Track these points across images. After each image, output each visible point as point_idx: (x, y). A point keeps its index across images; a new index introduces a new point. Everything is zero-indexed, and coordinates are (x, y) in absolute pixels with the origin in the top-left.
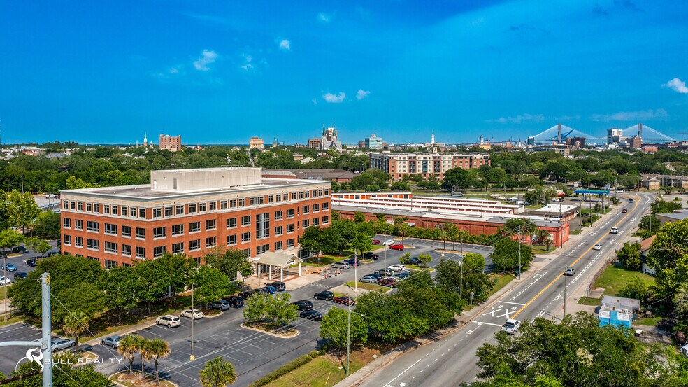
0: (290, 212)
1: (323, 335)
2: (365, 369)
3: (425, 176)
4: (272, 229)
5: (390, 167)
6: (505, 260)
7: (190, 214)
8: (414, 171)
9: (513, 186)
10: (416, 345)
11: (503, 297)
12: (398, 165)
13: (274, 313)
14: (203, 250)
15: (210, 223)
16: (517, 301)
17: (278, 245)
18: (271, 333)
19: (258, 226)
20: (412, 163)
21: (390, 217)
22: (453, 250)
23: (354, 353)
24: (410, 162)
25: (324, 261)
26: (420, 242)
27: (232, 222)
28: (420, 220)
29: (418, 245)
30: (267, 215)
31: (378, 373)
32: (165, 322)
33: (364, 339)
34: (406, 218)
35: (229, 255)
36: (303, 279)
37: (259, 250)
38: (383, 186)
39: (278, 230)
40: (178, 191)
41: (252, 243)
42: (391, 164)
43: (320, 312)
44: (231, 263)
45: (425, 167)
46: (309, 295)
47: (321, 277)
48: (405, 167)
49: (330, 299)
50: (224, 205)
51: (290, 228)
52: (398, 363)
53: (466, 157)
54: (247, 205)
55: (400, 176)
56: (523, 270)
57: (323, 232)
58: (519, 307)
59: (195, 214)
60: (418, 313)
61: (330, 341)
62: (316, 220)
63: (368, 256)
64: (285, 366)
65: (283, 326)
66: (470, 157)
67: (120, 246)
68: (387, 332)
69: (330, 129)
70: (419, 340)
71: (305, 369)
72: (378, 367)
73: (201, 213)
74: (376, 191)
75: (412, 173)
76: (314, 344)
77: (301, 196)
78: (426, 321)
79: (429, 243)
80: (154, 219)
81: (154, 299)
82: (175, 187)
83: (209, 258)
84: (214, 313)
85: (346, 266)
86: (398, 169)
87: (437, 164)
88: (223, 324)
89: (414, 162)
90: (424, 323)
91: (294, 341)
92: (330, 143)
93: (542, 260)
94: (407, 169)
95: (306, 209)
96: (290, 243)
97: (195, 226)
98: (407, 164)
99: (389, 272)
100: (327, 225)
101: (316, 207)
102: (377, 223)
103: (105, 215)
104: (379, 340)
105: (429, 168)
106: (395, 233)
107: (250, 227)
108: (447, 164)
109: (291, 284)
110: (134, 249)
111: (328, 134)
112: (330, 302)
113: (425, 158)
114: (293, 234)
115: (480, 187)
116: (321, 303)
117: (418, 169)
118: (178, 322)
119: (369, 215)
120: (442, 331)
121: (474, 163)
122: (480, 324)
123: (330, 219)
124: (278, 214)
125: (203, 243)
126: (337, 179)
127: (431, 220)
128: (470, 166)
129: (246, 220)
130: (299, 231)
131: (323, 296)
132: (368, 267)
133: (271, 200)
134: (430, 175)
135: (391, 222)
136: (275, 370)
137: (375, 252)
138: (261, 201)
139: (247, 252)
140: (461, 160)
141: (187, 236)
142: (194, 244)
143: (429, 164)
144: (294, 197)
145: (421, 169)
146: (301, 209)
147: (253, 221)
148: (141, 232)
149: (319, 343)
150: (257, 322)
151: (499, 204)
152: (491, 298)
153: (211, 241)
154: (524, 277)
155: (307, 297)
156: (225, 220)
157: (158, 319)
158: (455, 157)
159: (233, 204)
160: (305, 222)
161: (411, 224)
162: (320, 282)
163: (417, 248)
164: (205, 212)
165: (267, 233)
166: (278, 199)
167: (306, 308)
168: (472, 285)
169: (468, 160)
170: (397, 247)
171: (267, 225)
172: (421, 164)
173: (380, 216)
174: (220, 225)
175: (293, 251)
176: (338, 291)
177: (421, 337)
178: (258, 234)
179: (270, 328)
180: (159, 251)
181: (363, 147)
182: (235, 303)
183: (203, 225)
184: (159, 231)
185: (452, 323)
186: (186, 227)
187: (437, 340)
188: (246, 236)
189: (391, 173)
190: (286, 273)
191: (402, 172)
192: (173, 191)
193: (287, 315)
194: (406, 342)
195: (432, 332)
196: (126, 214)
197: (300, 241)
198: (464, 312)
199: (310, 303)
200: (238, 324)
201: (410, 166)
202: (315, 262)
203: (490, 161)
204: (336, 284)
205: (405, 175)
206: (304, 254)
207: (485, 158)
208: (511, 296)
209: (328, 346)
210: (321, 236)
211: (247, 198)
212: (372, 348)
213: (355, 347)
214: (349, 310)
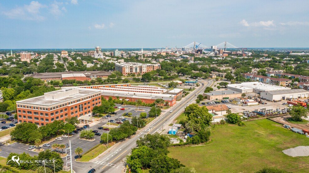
0: (89, 103)
1: (101, 139)
2: (112, 147)
3: (136, 73)
4: (84, 108)
5: (123, 70)
6: (153, 114)
7: (60, 108)
8: (132, 71)
9: (167, 79)
10: (125, 140)
11: (150, 125)
12: (126, 69)
13: (88, 135)
14: (64, 117)
15: (66, 109)
16: (153, 126)
17: (86, 113)
18: (88, 140)
19: (80, 108)
20: (131, 68)
21: (121, 97)
22: (140, 109)
23: (109, 143)
24: (130, 68)
25: (100, 116)
26: (130, 107)
27: (72, 108)
28: (131, 99)
29: (130, 108)
30: (82, 105)
31: (115, 148)
32: (58, 139)
33: (112, 140)
34: (126, 98)
35: (73, 118)
36: (94, 123)
37: (80, 115)
38: (119, 80)
39: (86, 108)
40: (54, 100)
41: (78, 114)
42: (123, 69)
43: (100, 133)
44: (73, 121)
45: (136, 70)
46: (96, 128)
47: (99, 122)
48: (128, 70)
49: (102, 129)
50: (69, 103)
51: (89, 107)
52: (120, 145)
53: (152, 66)
54: (76, 102)
55: (127, 74)
56: (157, 116)
57: (99, 108)
58: (153, 128)
59: (62, 107)
60: (125, 133)
61: (103, 141)
62: (97, 104)
63: (113, 113)
64: (92, 148)
65: (91, 138)
66: (153, 66)
67: (40, 118)
68: (117, 138)
69: (97, 47)
70: (126, 139)
71: (97, 148)
72: (115, 146)
73: (63, 107)
74: (117, 83)
75: (131, 72)
76: (99, 142)
77: (92, 97)
78: (127, 134)
79: (133, 107)
80: (51, 111)
81: (54, 133)
82: (53, 99)
83: (66, 120)
84: (71, 136)
85: (106, 118)
86: (126, 71)
87: (141, 68)
88: (74, 138)
90: (126, 135)
91: (94, 141)
92: (98, 54)
93: (165, 111)
94: (129, 71)
95: (93, 100)
96: (89, 112)
97: (61, 111)
98: (129, 69)
99: (119, 119)
100: (100, 104)
101: (96, 99)
102: (117, 100)
103: (33, 109)
104: (115, 140)
105: (138, 70)
106: (122, 103)
107: (77, 109)
108: (144, 68)
109: (91, 125)
110: (45, 119)
111: (97, 49)
112: (103, 130)
113: (136, 66)
114: (90, 109)
115: (155, 79)
116: (100, 130)
117: (133, 71)
118: (62, 139)
119: (114, 97)
120: (132, 136)
121: (155, 68)
122: (142, 133)
123: (101, 102)
124: (85, 104)
125: (64, 115)
126: (102, 76)
127: (134, 99)
128: (153, 69)
129: (76, 107)
130: (92, 107)
131: (100, 128)
132: (113, 117)
133: (83, 99)
134: (138, 73)
135: (121, 99)
136: (91, 149)
137: (115, 112)
138: (80, 101)
139: (77, 116)
140: (150, 67)
141: (59, 114)
142: (62, 116)
143: (138, 69)
144: (90, 98)
145: (135, 71)
146: (92, 101)
147: (78, 107)
148: (47, 114)
149: (101, 141)
150: (83, 137)
151: (159, 88)
152: (146, 126)
153: (66, 114)
154: (157, 118)
155: (96, 129)
156: (70, 108)
157: (56, 138)
158: (147, 66)
159: (72, 103)
160: (93, 105)
161: (127, 100)
162: (99, 124)
163: (129, 109)
164: (64, 107)
165: (82, 110)
166: (85, 99)
167: (96, 132)
168: (141, 123)
169: (152, 67)
170: (123, 109)
171: (82, 107)
172: (135, 69)
173: (118, 97)
174: (69, 110)
175: (90, 114)
176: (105, 126)
177: (126, 138)
178: (80, 111)
179: (87, 138)
180: (52, 119)
181: (113, 55)
182: (76, 132)
183: (64, 110)
184: (52, 114)
185: (134, 134)
186: (59, 111)
187: (130, 138)
188: (76, 112)
189: (123, 73)
190: (89, 121)
192: (53, 100)
193: (92, 135)
194: (122, 140)
195: (129, 136)
196: (41, 109)
197: (92, 111)
198: (138, 130)
199: (97, 131)
200: (78, 138)
202: (97, 117)
203: (160, 67)
204: (104, 124)
205: (128, 73)
206: (93, 114)
207: (159, 66)
208: (152, 125)
209: (103, 142)
210: (99, 109)
211: (76, 101)
212: (114, 142)
213: (110, 142)
214: (108, 132)
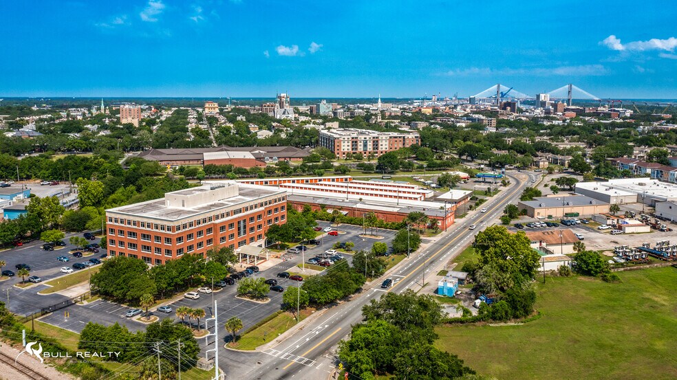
0: (259, 217)
1: (284, 301)
2: (307, 319)
3: (365, 153)
4: (248, 229)
5: (336, 146)
6: (401, 246)
7: (197, 226)
8: (356, 149)
9: (434, 167)
10: (336, 304)
11: (394, 271)
12: (342, 144)
13: (256, 290)
14: (206, 247)
15: (209, 230)
16: (401, 274)
17: (252, 239)
18: (254, 301)
19: (239, 229)
21: (330, 207)
22: (372, 235)
23: (302, 310)
24: (353, 142)
25: (283, 247)
26: (350, 228)
27: (223, 228)
28: (352, 210)
29: (349, 231)
30: (245, 221)
31: (314, 321)
32: (191, 296)
33: (307, 303)
34: (342, 208)
35: (223, 251)
36: (270, 262)
37: (240, 244)
38: (327, 167)
39: (252, 229)
40: (186, 208)
41: (235, 240)
42: (336, 144)
43: (281, 286)
44: (224, 255)
45: (365, 145)
46: (274, 274)
47: (281, 261)
48: (348, 146)
49: (287, 277)
50: (217, 217)
51: (260, 227)
52: (326, 315)
53: (400, 137)
54: (232, 215)
55: (344, 154)
56: (412, 251)
57: (281, 228)
58: (401, 278)
59: (200, 225)
60: (338, 287)
61: (288, 304)
62: (276, 219)
63: (313, 242)
64: (264, 319)
65: (262, 297)
66: (404, 137)
67: (153, 248)
68: (319, 299)
69: (282, 95)
70: (338, 302)
71: (275, 321)
72: (314, 317)
73: (203, 225)
74: (321, 175)
75: (354, 151)
76: (279, 306)
77: (266, 204)
78: (341, 292)
79: (356, 229)
80: (177, 232)
81: (182, 283)
82: (183, 206)
83: (209, 253)
84: (218, 289)
85: (297, 252)
86: (343, 148)
87: (376, 143)
88: (224, 296)
89: (356, 142)
90: (341, 293)
91: (267, 305)
92: (283, 110)
93: (429, 241)
94: (350, 148)
95: (270, 212)
96: (260, 237)
97: (200, 233)
98: (350, 144)
99: (325, 256)
100: (285, 220)
101: (276, 210)
102: (320, 212)
103: (141, 228)
104: (315, 302)
105: (368, 147)
106: (333, 220)
107: (234, 230)
108: (384, 143)
109: (263, 266)
110: (163, 251)
111: (281, 99)
112: (288, 279)
113: (365, 138)
114: (261, 231)
115: (408, 168)
116: (282, 280)
117: (359, 147)
118: (198, 296)
119: (314, 205)
120: (353, 296)
121: (407, 141)
122: (375, 291)
123: (286, 217)
124: (252, 219)
125: (205, 243)
126: (290, 158)
127: (359, 210)
128: (404, 144)
129: (231, 225)
130: (266, 227)
131: (283, 275)
132: (312, 251)
133: (247, 209)
134: (370, 153)
135: (330, 211)
136: (260, 321)
137: (317, 238)
138: (240, 212)
139: (232, 247)
140: (396, 139)
141: (195, 240)
142: (200, 245)
143: (368, 143)
144: (262, 205)
145: (362, 147)
146: (266, 213)
147: (236, 225)
148: (168, 240)
149: (282, 305)
150: (244, 294)
151: (417, 188)
152: (386, 273)
153: (209, 241)
154: (412, 256)
155: (273, 277)
156: (218, 227)
157: (186, 294)
158: (390, 137)
159: (223, 216)
160: (269, 221)
161: (344, 213)
162: (280, 264)
163: (348, 233)
164: (206, 224)
165: (245, 232)
166: (251, 208)
167: (273, 284)
168: (373, 267)
169: (402, 139)
170: (333, 234)
171: (245, 227)
172: (362, 144)
173: (323, 207)
174: (216, 231)
175: (262, 242)
176: (292, 270)
177: (340, 300)
178: (239, 234)
179: (253, 297)
180: (180, 251)
181: (314, 113)
182: (229, 282)
183: (205, 232)
184: (180, 239)
185: (358, 290)
186: (195, 235)
187: (349, 301)
188: (232, 236)
189: (336, 152)
190: (258, 258)
191: (346, 150)
192: (182, 208)
193: (264, 290)
194: (331, 303)
195: (347, 296)
196: (157, 228)
197: (266, 235)
198: (367, 283)
199: (275, 281)
200: (233, 295)
201: (353, 145)
202: (276, 249)
203: (420, 140)
204: (292, 265)
205: (348, 153)
206: (269, 242)
207: (416, 137)
208: (399, 271)
209: (287, 307)
210: (281, 232)
211: (232, 211)
212: (311, 307)
213: (302, 307)
214: (299, 284)
